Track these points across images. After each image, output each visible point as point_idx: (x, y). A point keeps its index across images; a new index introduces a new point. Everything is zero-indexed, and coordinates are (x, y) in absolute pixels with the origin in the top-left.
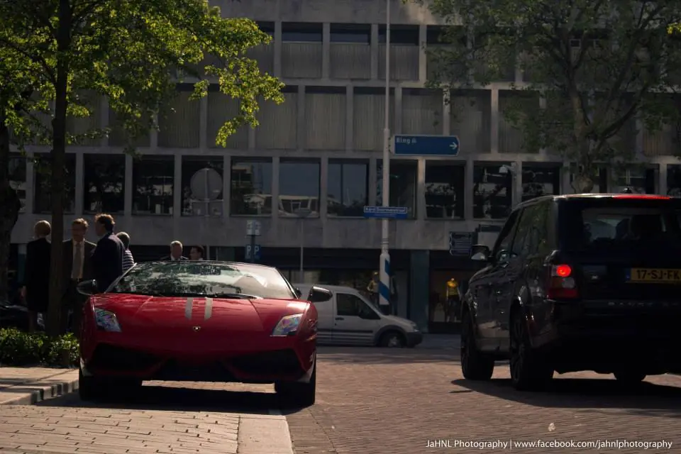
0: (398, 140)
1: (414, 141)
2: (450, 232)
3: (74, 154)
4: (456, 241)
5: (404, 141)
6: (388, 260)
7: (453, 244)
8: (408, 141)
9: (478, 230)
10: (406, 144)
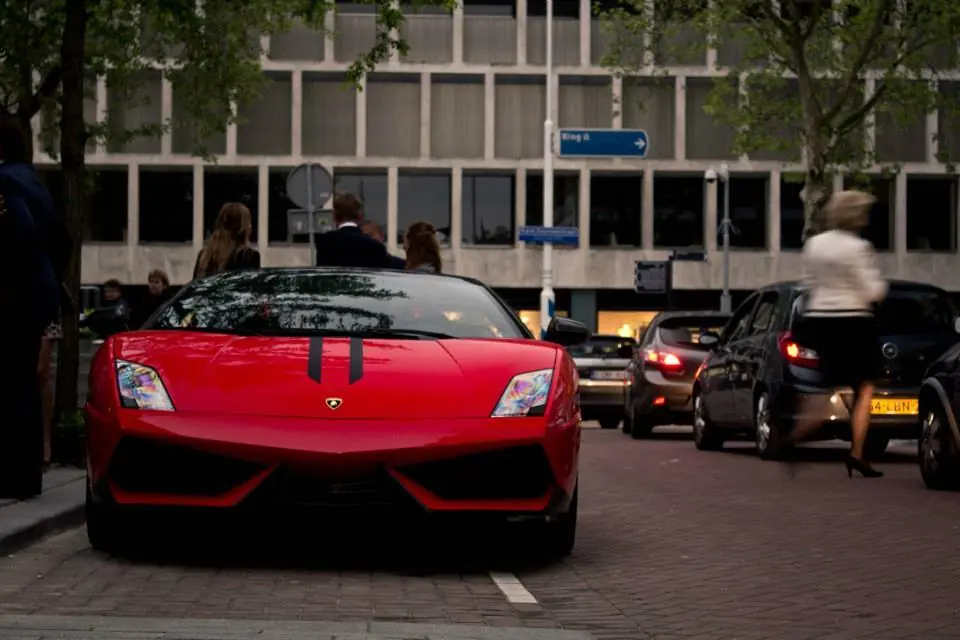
0: (565, 136)
1: (587, 137)
2: (636, 262)
3: (127, 166)
4: (644, 273)
5: (573, 137)
6: (553, 300)
7: (639, 277)
8: (578, 138)
9: (672, 258)
10: (575, 141)
